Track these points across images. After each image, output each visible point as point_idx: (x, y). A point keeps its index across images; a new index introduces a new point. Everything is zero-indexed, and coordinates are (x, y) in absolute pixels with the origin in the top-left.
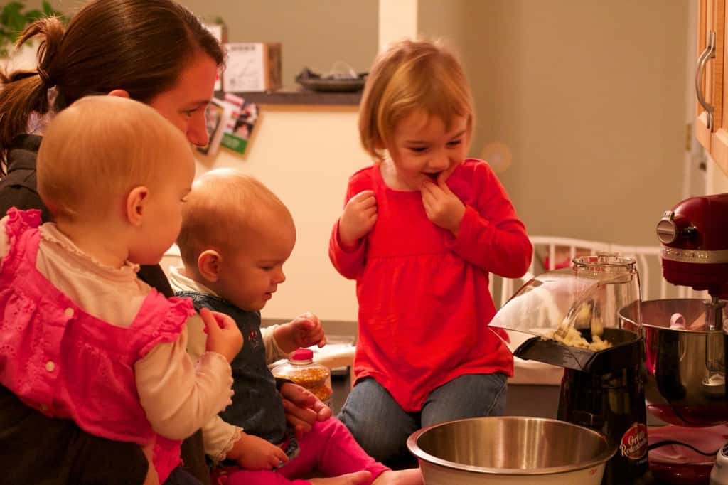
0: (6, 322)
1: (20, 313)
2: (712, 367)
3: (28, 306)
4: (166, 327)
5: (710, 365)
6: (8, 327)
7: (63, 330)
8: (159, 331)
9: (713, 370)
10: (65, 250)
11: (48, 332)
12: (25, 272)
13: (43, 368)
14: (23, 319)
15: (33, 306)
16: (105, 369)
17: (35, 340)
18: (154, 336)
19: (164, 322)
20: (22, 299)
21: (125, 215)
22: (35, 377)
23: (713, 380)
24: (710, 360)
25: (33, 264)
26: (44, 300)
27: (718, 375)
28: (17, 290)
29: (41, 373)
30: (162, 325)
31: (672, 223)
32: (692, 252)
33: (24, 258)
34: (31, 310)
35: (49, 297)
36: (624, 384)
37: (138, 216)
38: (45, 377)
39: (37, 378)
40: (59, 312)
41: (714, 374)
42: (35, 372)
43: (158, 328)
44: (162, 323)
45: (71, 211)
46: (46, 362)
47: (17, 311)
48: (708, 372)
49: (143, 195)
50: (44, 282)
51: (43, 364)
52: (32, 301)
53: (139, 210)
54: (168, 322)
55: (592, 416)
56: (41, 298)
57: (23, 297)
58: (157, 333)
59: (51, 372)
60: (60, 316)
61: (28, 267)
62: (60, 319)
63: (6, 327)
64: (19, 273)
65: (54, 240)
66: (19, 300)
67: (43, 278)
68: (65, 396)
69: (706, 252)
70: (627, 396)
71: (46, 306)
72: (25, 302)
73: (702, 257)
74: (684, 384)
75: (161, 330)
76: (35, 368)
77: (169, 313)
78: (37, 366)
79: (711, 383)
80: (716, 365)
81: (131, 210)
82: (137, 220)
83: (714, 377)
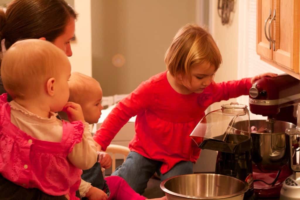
0: (3, 149)
1: (8, 144)
2: (274, 148)
3: (10, 141)
4: (76, 137)
5: (273, 147)
6: (4, 151)
7: (29, 150)
8: (73, 139)
9: (274, 150)
10: (23, 113)
11: (22, 152)
12: (6, 125)
13: (22, 168)
14: (10, 147)
15: (13, 141)
16: (52, 162)
17: (16, 156)
18: (72, 142)
19: (74, 135)
20: (7, 138)
21: (47, 92)
22: (20, 172)
23: (274, 154)
24: (273, 145)
25: (9, 121)
26: (18, 137)
27: (276, 152)
28: (4, 133)
29: (22, 170)
30: (74, 137)
31: (256, 89)
32: (264, 101)
33: (5, 119)
34: (12, 142)
35: (20, 135)
36: (244, 157)
37: (52, 91)
38: (24, 172)
39: (21, 172)
40: (25, 142)
41: (274, 151)
42: (19, 170)
43: (73, 138)
44: (74, 136)
45: (23, 95)
46: (24, 165)
47: (6, 143)
48: (271, 150)
49: (53, 82)
50: (16, 129)
51: (23, 166)
52: (12, 138)
53: (52, 88)
54: (76, 135)
55: (231, 171)
56: (16, 136)
57: (7, 137)
58: (73, 141)
59: (27, 169)
60: (26, 144)
61: (8, 123)
62: (27, 145)
63: (3, 152)
64: (4, 126)
65: (17, 109)
66: (6, 138)
67: (15, 126)
68: (35, 178)
69: (270, 101)
70: (245, 162)
71: (19, 140)
72: (9, 139)
73: (268, 103)
74: (262, 156)
75: (74, 139)
76: (18, 168)
77: (75, 130)
78: (19, 167)
79: (273, 155)
80: (275, 147)
81: (49, 89)
82: (52, 93)
83: (274, 152)
